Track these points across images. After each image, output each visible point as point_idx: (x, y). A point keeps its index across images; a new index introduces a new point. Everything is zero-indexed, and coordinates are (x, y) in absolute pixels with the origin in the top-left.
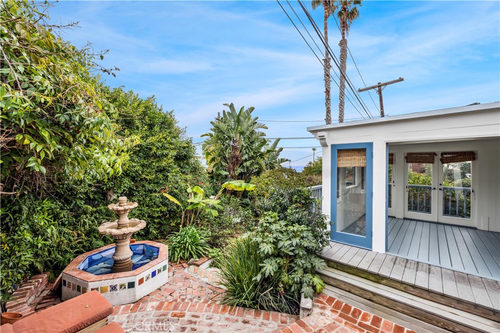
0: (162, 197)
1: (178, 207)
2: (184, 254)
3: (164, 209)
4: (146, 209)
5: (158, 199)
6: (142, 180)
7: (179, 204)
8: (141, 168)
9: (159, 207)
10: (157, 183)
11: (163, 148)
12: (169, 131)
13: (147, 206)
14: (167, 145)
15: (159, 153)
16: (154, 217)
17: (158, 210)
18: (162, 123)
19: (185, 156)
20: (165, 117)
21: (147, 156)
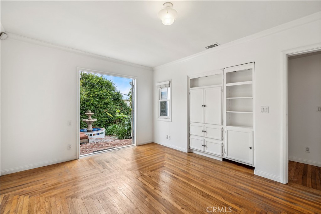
0: (107, 114)
1: (112, 118)
2: (111, 133)
3: (107, 119)
4: (100, 118)
5: (104, 115)
6: (98, 107)
7: (113, 117)
8: (98, 103)
9: (105, 118)
10: (104, 109)
11: (106, 95)
12: (110, 88)
13: (100, 117)
14: (108, 94)
15: (104, 97)
16: (103, 122)
17: (104, 119)
18: (106, 85)
19: (117, 99)
20: (107, 83)
21: (100, 98)
